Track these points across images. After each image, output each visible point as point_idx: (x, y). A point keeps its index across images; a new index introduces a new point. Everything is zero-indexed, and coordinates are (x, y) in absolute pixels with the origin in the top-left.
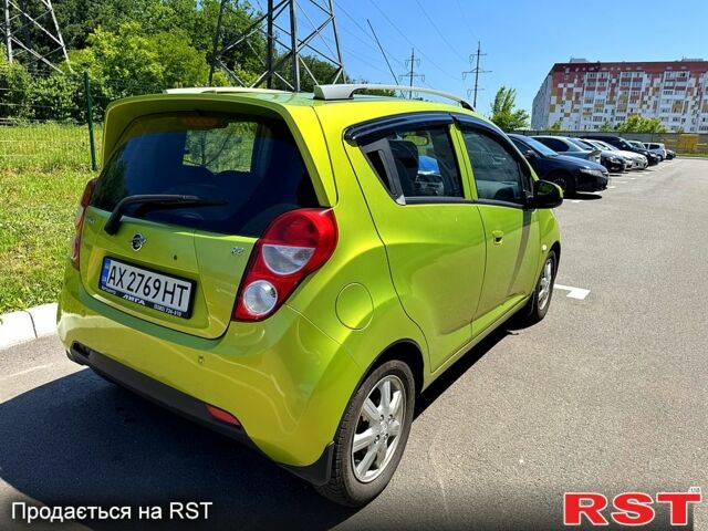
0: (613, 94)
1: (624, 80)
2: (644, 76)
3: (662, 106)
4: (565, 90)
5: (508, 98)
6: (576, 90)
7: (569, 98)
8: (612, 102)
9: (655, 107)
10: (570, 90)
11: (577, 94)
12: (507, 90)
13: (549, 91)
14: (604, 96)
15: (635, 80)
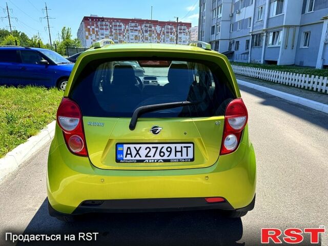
0: (111, 32)
1: (115, 26)
2: (122, 24)
3: (131, 37)
4: (91, 29)
5: (68, 32)
6: (96, 29)
7: (94, 33)
8: (111, 35)
9: (128, 38)
10: (93, 29)
11: (97, 31)
12: (66, 28)
13: (84, 30)
14: (108, 32)
15: (119, 26)
